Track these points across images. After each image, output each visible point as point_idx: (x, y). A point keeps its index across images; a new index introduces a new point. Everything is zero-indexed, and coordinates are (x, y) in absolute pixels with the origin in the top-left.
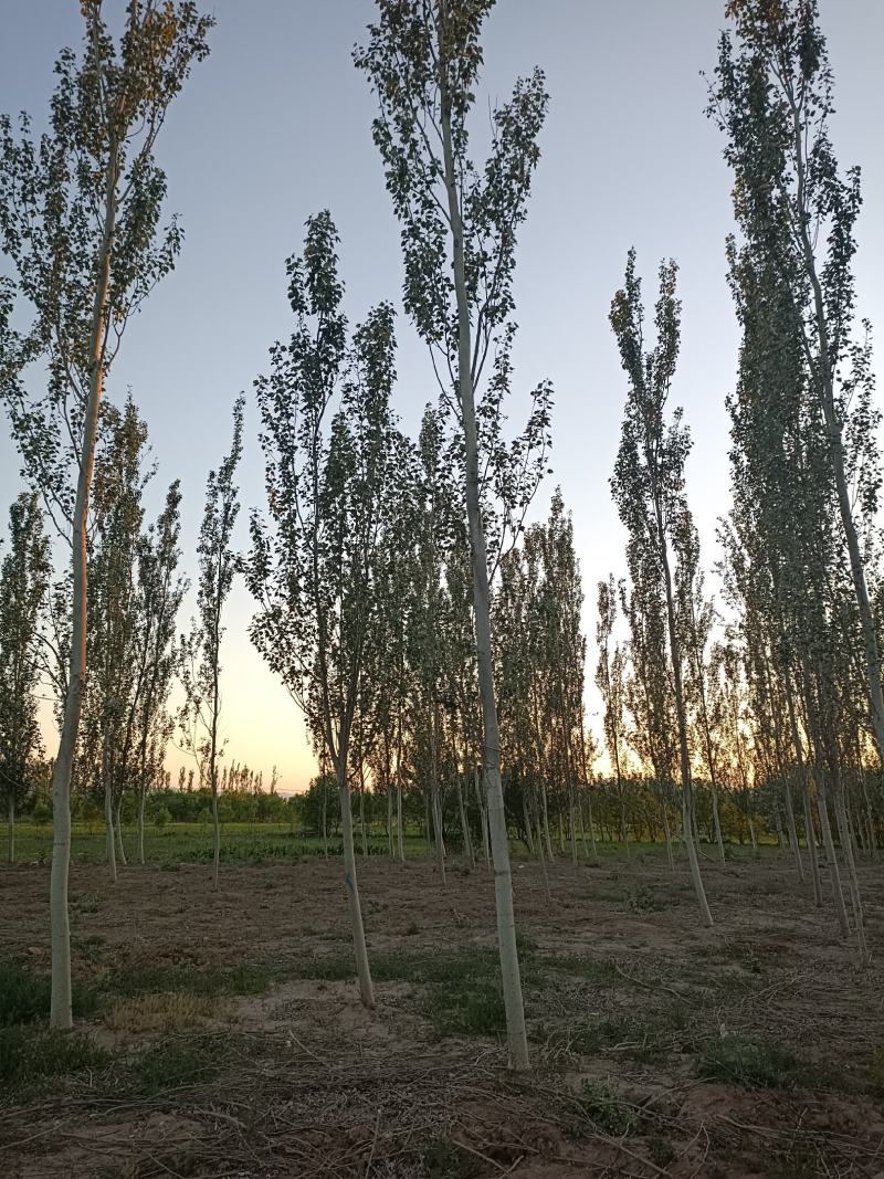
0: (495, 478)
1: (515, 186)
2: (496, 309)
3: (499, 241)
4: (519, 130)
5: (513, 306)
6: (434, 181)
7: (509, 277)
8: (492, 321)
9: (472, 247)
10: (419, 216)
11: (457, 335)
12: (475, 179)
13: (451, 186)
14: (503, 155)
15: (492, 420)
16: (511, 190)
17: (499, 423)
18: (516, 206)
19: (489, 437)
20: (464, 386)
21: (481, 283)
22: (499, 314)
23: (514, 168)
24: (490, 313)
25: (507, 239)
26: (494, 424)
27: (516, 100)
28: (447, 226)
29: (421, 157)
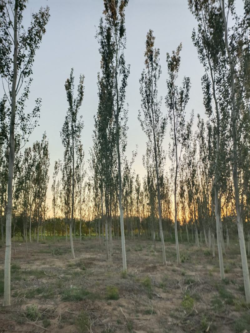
0: (20, 124)
1: (37, 38)
2: (26, 73)
3: (30, 53)
4: (40, 22)
5: (32, 73)
6: (9, 27)
7: (32, 64)
8: (25, 76)
9: (20, 52)
10: (3, 36)
11: (12, 77)
12: (23, 32)
13: (15, 31)
14: (34, 28)
15: (22, 106)
16: (36, 39)
17: (24, 107)
18: (37, 44)
19: (20, 112)
20: (13, 94)
21: (22, 63)
22: (27, 74)
23: (37, 33)
24: (24, 73)
25: (32, 52)
26: (22, 108)
27: (40, 13)
28: (13, 43)
29: (6, 19)
